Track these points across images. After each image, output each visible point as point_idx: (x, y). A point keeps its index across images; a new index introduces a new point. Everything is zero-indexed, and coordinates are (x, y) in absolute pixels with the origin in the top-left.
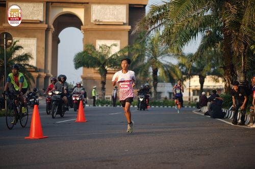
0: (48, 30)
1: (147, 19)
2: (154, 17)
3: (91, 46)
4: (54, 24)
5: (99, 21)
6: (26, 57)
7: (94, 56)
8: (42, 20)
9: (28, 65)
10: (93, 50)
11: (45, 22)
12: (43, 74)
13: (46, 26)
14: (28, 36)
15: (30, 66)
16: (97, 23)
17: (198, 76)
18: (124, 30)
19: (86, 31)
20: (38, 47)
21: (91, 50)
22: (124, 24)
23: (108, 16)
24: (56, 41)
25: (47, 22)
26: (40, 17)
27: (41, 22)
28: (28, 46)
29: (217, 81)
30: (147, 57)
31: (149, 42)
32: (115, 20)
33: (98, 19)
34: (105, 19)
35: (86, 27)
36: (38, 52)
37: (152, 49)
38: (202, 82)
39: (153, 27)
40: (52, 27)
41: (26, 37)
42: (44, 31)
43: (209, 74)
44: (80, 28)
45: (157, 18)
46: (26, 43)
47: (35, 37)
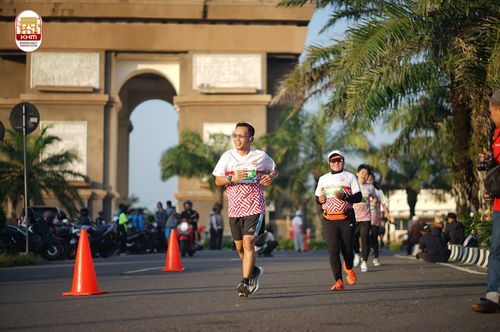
0: (109, 105)
1: (302, 73)
2: (315, 70)
3: (192, 134)
4: (121, 94)
5: (208, 87)
6: (68, 156)
7: (200, 153)
8: (97, 86)
9: (70, 172)
10: (197, 142)
11: (103, 91)
12: (101, 193)
13: (106, 98)
14: (71, 118)
15: (75, 174)
16: (205, 91)
17: (405, 191)
18: (257, 104)
19: (182, 106)
20: (89, 138)
21: (193, 142)
22: (258, 92)
23: (226, 76)
24: (126, 127)
25: (107, 90)
26: (94, 80)
27: (95, 91)
28: (71, 137)
29: (440, 199)
30: (302, 155)
31: (307, 124)
32: (240, 85)
33: (206, 82)
34: (219, 82)
35: (184, 99)
36: (90, 149)
37: (313, 139)
38: (412, 202)
39: (313, 89)
40: (117, 99)
41: (66, 119)
42: (102, 109)
43: (426, 187)
44: (171, 102)
45: (321, 73)
46: (67, 131)
47: (83, 119)
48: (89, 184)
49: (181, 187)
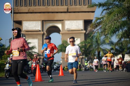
3: (65, 41)
4: (46, 31)
5: (69, 29)
6: (33, 48)
9: (34, 52)
13: (42, 33)
14: (34, 38)
15: (35, 52)
16: (68, 30)
17: (121, 55)
18: (82, 33)
19: (62, 34)
20: (39, 43)
21: (65, 43)
22: (82, 30)
23: (74, 26)
25: (43, 31)
26: (39, 28)
27: (40, 31)
28: (34, 43)
30: (94, 46)
31: (95, 38)
32: (77, 28)
33: (68, 28)
34: (72, 28)
35: (63, 32)
36: (39, 46)
37: (97, 42)
39: (97, 29)
40: (45, 33)
41: (32, 38)
42: (42, 35)
44: (59, 33)
46: (33, 41)
47: (37, 38)
48: (39, 55)
49: (62, 55)
